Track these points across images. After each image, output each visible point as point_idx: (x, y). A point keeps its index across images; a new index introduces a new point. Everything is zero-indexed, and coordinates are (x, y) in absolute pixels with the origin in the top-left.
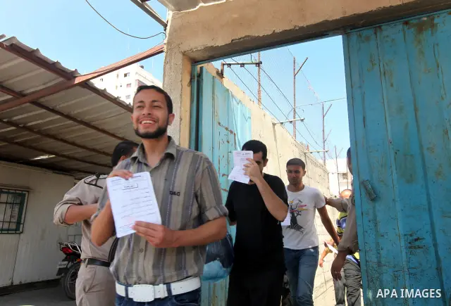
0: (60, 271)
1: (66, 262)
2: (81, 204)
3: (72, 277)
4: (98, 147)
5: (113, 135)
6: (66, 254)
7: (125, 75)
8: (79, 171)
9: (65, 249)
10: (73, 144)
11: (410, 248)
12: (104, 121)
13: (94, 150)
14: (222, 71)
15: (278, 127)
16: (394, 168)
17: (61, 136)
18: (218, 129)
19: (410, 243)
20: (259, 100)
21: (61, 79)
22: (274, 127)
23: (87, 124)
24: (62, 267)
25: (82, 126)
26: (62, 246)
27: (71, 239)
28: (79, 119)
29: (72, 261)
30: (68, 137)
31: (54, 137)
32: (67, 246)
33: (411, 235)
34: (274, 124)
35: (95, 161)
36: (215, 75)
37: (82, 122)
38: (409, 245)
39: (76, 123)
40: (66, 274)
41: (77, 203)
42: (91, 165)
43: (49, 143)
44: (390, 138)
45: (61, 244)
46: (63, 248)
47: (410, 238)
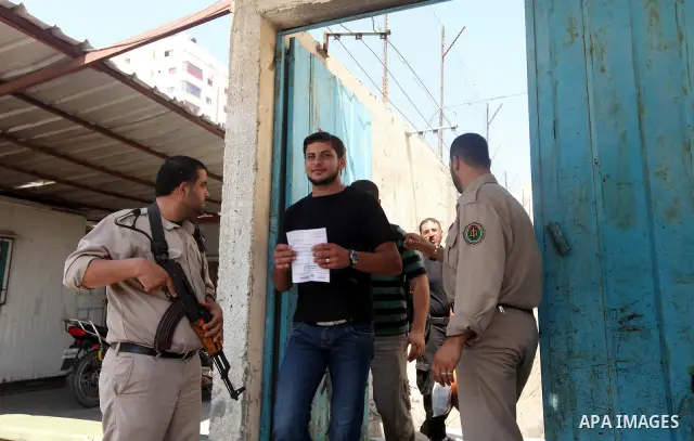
0: (67, 363)
1: (75, 350)
2: (108, 257)
3: (84, 373)
4: (122, 169)
5: (148, 150)
6: (74, 336)
7: (167, 54)
9: (74, 330)
10: (85, 164)
11: (620, 330)
12: (128, 127)
13: (117, 173)
14: (325, 46)
15: (414, 139)
16: (600, 204)
17: (62, 151)
19: (620, 322)
20: (385, 95)
21: (62, 56)
22: (407, 140)
23: (108, 132)
24: (69, 357)
25: (98, 134)
26: (69, 325)
27: (83, 314)
28: (93, 123)
29: (86, 348)
30: (77, 152)
31: (53, 152)
32: (77, 325)
33: (622, 310)
34: (408, 135)
35: (120, 191)
36: (314, 51)
37: (96, 128)
38: (620, 325)
39: (87, 130)
40: (76, 368)
42: (113, 197)
43: (44, 161)
44: (595, 156)
45: (67, 321)
46: (70, 328)
47: (621, 315)
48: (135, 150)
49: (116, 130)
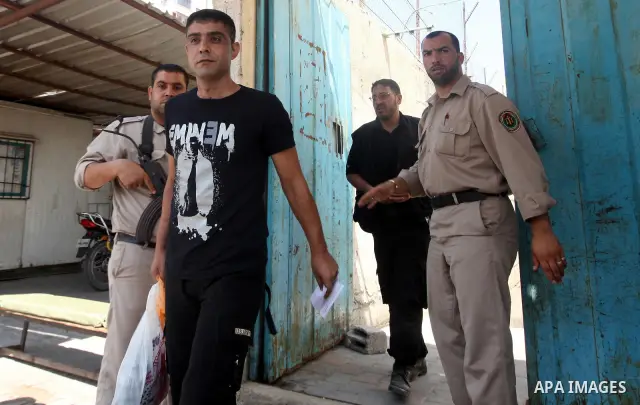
0: (82, 251)
1: (87, 240)
2: (103, 161)
3: (96, 260)
4: (123, 78)
5: (145, 60)
6: (86, 228)
8: (99, 113)
9: (86, 222)
10: (90, 74)
11: (598, 222)
12: (131, 39)
13: (118, 82)
15: (392, 40)
16: (575, 99)
17: (72, 64)
18: (298, 45)
19: (598, 215)
22: (385, 41)
23: (108, 45)
24: (84, 246)
25: (100, 48)
26: (81, 218)
27: (93, 209)
28: (96, 38)
29: (96, 239)
30: (80, 64)
31: (63, 65)
32: (88, 217)
33: (600, 203)
34: (385, 37)
35: (120, 97)
37: (100, 42)
38: (598, 218)
39: (91, 44)
40: (88, 256)
41: (98, 159)
42: (115, 103)
43: (57, 73)
44: (568, 53)
45: (79, 215)
46: (83, 221)
47: (599, 208)
48: (133, 60)
49: (116, 43)
